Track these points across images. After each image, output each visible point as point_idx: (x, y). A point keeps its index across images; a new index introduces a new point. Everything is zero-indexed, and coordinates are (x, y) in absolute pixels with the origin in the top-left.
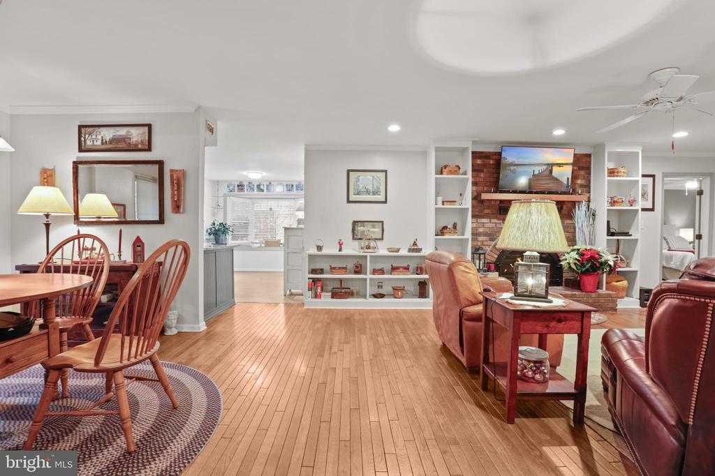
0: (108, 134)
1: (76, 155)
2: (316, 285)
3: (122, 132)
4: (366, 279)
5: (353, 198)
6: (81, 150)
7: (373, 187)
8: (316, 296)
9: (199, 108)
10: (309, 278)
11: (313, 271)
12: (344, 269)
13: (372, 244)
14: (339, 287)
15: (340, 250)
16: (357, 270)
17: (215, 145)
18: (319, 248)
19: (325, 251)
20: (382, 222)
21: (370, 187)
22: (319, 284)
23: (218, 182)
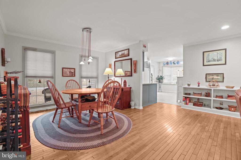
0: (120, 53)
1: (115, 60)
2: (187, 99)
3: (123, 52)
4: (211, 100)
5: (206, 63)
6: (116, 58)
7: (217, 58)
8: (186, 104)
9: (140, 41)
10: (183, 97)
11: (186, 94)
12: (201, 94)
13: (216, 84)
14: (197, 101)
15: (199, 86)
16: (207, 95)
17: (147, 51)
18: (189, 85)
19: (191, 86)
20: (223, 74)
21: (216, 58)
22: (188, 99)
23: (160, 62)
